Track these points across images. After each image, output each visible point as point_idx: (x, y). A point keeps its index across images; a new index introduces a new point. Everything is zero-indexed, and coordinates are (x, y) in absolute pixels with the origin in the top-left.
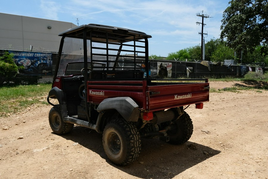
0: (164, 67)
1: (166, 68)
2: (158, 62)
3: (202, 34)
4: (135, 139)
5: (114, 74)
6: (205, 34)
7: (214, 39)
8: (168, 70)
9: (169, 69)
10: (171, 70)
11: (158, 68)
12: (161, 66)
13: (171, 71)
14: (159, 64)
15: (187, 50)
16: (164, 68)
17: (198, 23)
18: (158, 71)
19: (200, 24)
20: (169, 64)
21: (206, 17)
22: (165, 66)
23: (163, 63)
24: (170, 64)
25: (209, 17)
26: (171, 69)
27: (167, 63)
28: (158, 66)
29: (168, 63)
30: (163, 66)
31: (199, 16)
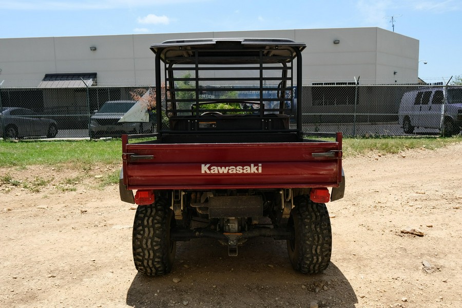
4: (146, 235)
5: (215, 123)
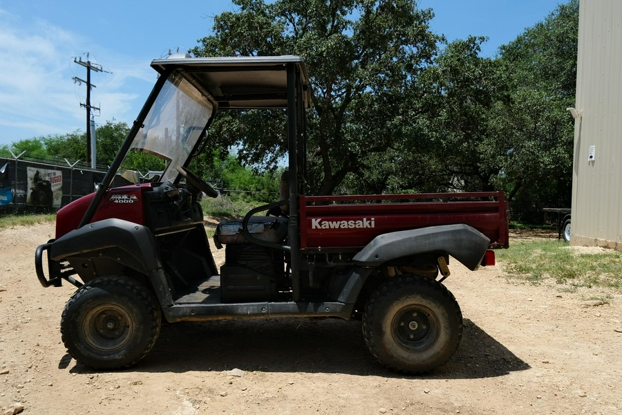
0: (45, 181)
1: (49, 184)
2: (28, 168)
3: (88, 107)
6: (94, 108)
7: (114, 122)
8: (53, 189)
9: (56, 187)
10: (60, 190)
11: (30, 184)
12: (37, 178)
13: (61, 193)
14: (31, 172)
15: (42, 142)
16: (45, 184)
17: (78, 79)
18: (30, 192)
19: (83, 83)
20: (55, 174)
21: (97, 70)
22: (47, 178)
23: (42, 171)
24: (59, 173)
25: (102, 71)
26: (60, 186)
27: (50, 171)
28: (29, 179)
29: (52, 171)
30: (41, 180)
31: (80, 62)
